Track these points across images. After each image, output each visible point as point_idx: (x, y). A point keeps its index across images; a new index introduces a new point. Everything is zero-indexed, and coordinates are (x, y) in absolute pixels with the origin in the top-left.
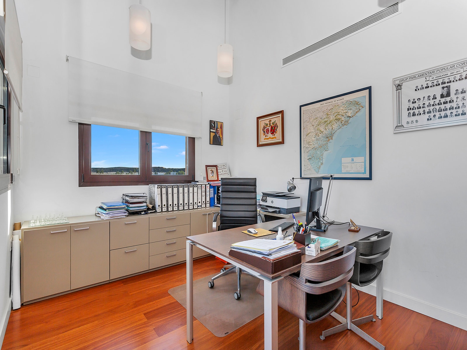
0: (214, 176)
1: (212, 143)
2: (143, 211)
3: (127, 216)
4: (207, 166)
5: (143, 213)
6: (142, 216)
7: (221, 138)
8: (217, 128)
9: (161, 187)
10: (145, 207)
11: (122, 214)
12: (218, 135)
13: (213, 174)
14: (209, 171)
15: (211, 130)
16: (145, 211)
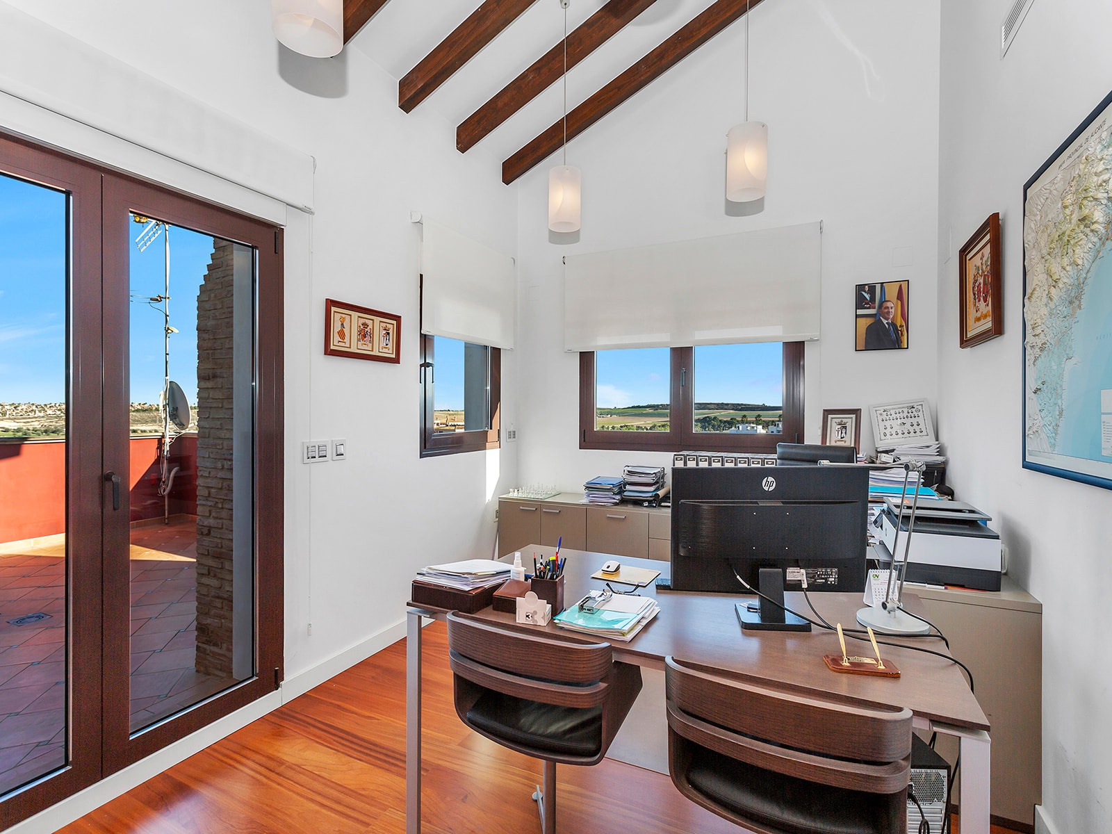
0: (847, 438)
1: (862, 344)
2: (646, 501)
3: (616, 504)
4: (827, 412)
5: (646, 504)
6: (645, 509)
7: (901, 326)
8: (882, 302)
9: (685, 457)
10: (650, 495)
11: (608, 499)
12: (887, 319)
13: (843, 434)
14: (834, 424)
15: (860, 312)
16: (650, 502)
